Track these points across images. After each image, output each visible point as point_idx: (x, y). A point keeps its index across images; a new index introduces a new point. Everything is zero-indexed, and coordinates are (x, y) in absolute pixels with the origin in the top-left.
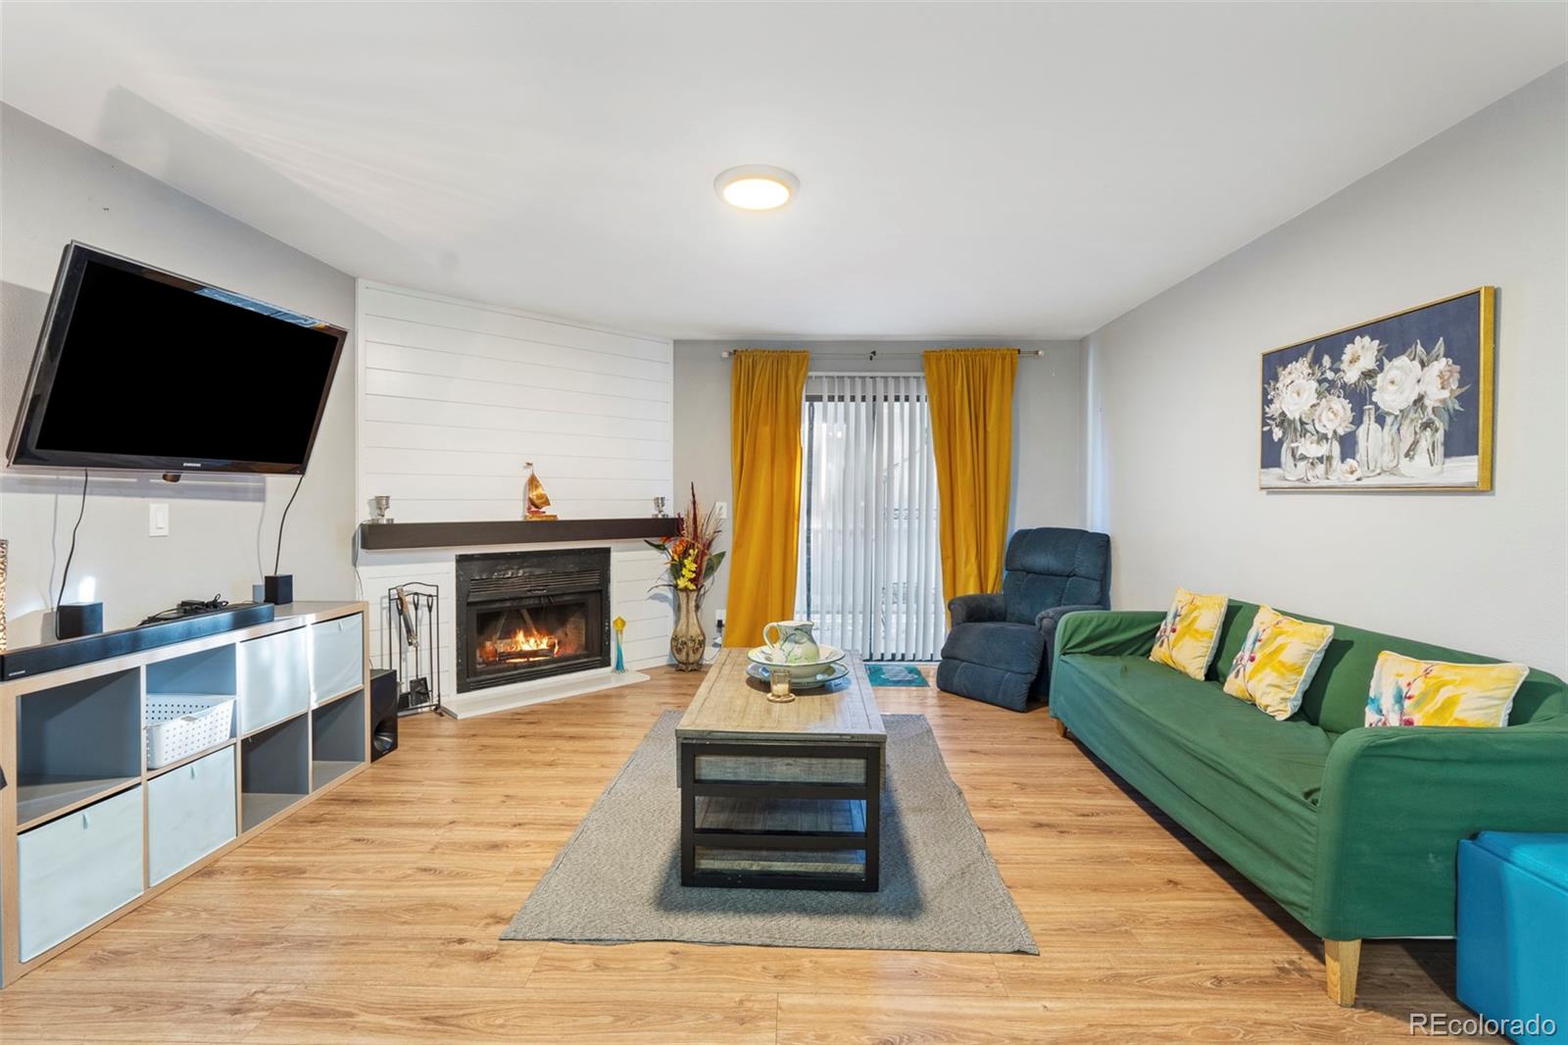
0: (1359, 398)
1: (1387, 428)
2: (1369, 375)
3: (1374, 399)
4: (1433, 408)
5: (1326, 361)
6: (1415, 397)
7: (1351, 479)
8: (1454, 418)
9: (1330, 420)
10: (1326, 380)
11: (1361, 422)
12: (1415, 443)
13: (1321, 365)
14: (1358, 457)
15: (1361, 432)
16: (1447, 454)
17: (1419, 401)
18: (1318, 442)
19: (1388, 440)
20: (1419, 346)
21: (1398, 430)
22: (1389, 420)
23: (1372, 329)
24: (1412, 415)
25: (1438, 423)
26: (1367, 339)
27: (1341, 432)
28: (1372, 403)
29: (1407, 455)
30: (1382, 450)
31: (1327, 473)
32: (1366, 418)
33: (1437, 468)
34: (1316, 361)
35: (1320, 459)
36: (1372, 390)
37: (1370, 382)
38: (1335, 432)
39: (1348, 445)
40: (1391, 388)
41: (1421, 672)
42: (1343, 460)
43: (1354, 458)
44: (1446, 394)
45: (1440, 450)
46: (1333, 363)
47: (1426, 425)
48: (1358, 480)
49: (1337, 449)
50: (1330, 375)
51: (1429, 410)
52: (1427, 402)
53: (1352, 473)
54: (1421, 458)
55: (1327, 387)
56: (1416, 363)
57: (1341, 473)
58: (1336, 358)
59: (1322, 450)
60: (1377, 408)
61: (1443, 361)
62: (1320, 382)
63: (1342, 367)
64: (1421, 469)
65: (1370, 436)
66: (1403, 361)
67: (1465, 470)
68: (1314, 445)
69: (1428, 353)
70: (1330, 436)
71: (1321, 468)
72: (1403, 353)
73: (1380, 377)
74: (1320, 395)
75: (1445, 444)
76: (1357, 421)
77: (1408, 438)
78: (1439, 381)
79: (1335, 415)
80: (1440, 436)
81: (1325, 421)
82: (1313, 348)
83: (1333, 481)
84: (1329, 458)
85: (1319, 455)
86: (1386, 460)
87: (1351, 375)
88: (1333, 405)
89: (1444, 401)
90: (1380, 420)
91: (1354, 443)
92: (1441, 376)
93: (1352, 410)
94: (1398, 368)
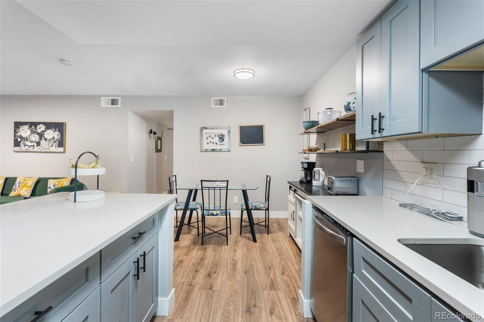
0: (41, 135)
1: (47, 142)
2: (43, 131)
3: (44, 136)
4: (56, 139)
5: (33, 127)
6: (53, 137)
7: (39, 150)
8: (59, 141)
9: (34, 138)
10: (33, 131)
11: (41, 140)
12: (53, 145)
13: (32, 127)
14: (41, 146)
15: (41, 142)
16: (58, 147)
17: (53, 138)
18: (31, 142)
19: (47, 143)
20: (53, 129)
21: (49, 142)
22: (48, 140)
23: (44, 124)
24: (52, 140)
25: (57, 142)
26: (43, 125)
27: (37, 141)
28: (44, 137)
29: (51, 146)
30: (46, 145)
31: (33, 149)
32: (42, 139)
33: (56, 149)
34: (30, 126)
35: (32, 146)
36: (44, 134)
37: (43, 133)
38: (35, 141)
39: (38, 144)
40: (48, 134)
41: (57, 181)
42: (37, 146)
43: (40, 146)
44: (58, 137)
45: (57, 146)
46: (35, 128)
47: (55, 142)
48: (41, 150)
49: (35, 144)
50: (34, 130)
51: (55, 140)
52: (55, 138)
53: (39, 149)
54: (54, 147)
55: (33, 132)
56: (53, 131)
57: (36, 149)
58: (36, 127)
59: (32, 144)
60: (45, 138)
61: (58, 132)
62: (31, 131)
63: (37, 129)
64: (53, 149)
65: (43, 142)
66: (50, 130)
67: (61, 149)
68: (30, 143)
69: (55, 130)
70: (34, 141)
71: (31, 148)
72: (50, 129)
73: (45, 132)
74: (31, 133)
75: (58, 145)
76: (41, 139)
77: (51, 144)
78: (57, 135)
79: (35, 138)
80: (57, 144)
81: (32, 138)
82: (29, 124)
83: (35, 150)
84: (34, 146)
85: (31, 145)
86: (47, 147)
87: (39, 131)
88: (35, 136)
89: (58, 138)
90: (46, 140)
91: (40, 143)
92: (57, 134)
93: (39, 137)
94: (49, 131)
